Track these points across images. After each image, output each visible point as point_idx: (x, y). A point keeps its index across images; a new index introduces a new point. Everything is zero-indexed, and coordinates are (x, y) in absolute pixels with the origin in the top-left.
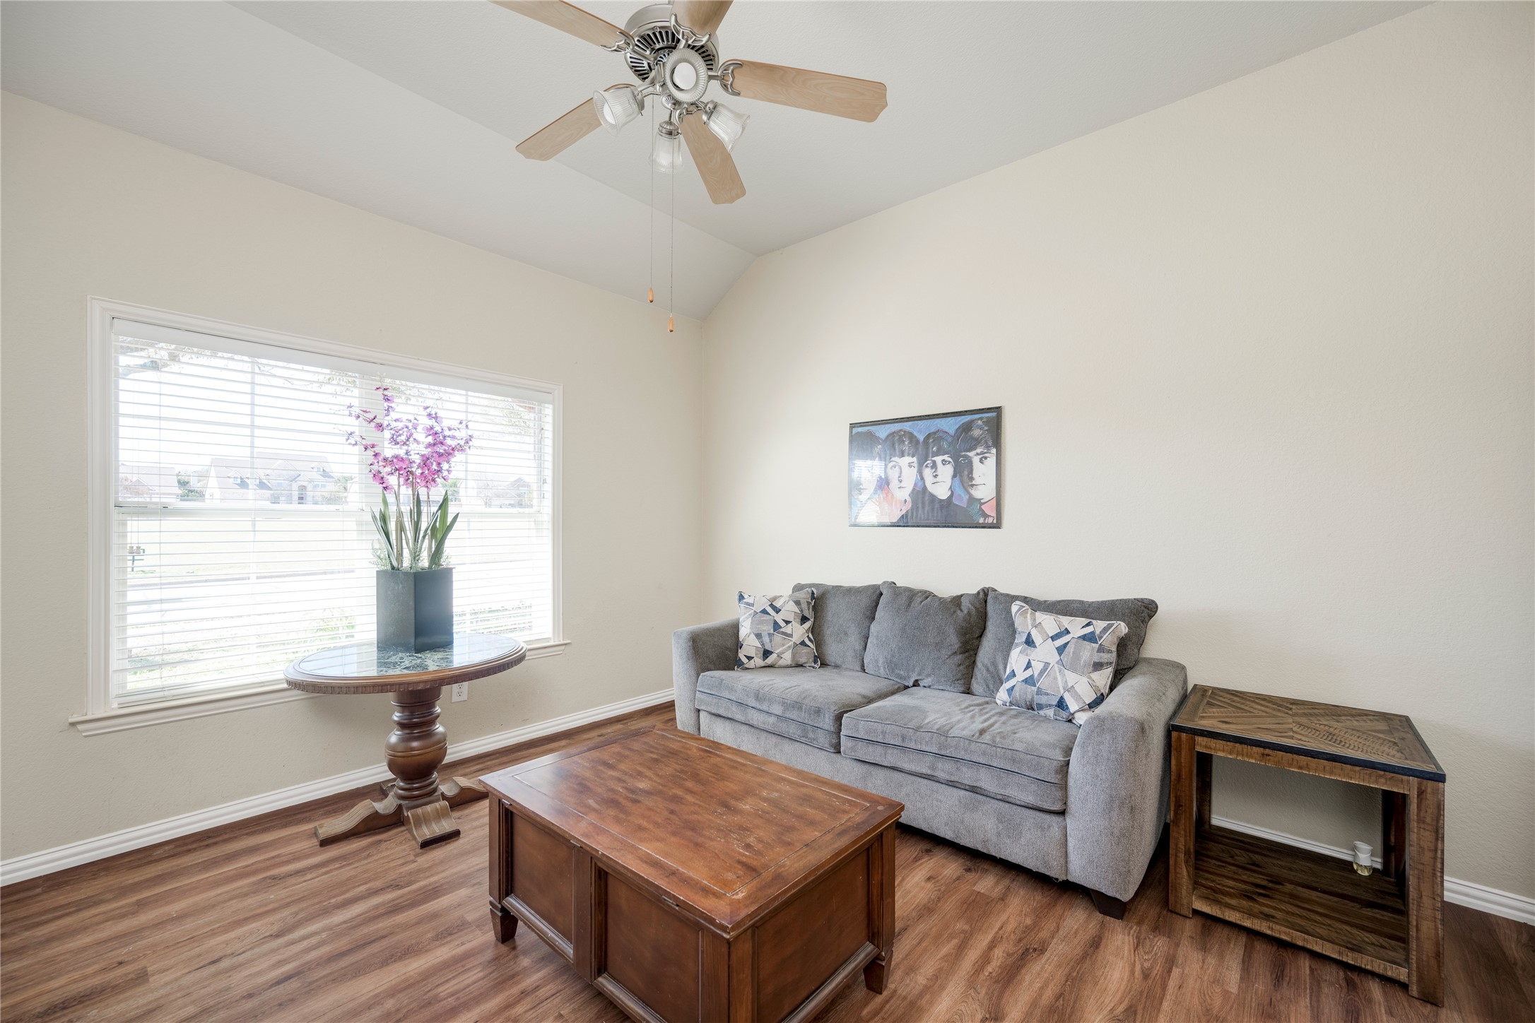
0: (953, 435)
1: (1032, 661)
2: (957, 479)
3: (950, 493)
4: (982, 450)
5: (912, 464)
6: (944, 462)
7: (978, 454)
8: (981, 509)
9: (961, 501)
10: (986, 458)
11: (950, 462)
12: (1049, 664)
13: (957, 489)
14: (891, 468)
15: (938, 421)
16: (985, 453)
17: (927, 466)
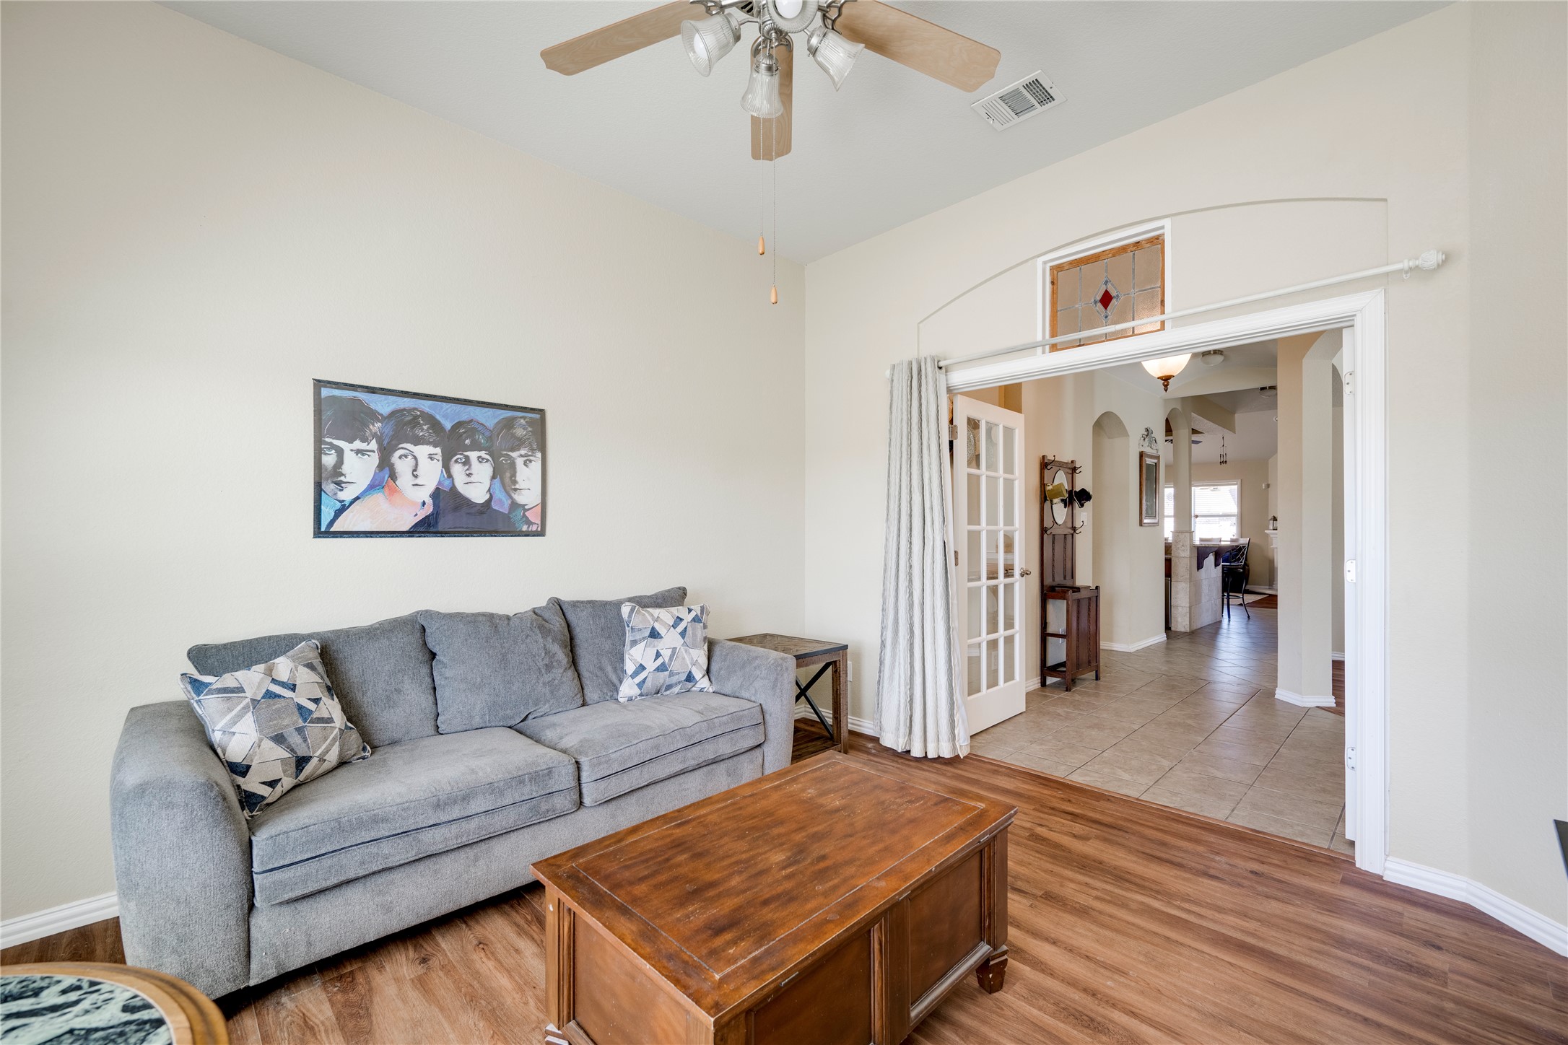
0: (492, 429)
1: (660, 651)
2: (497, 481)
3: (488, 496)
4: (526, 452)
5: (433, 456)
6: (480, 459)
7: (521, 456)
8: (524, 515)
9: (501, 505)
10: (531, 461)
11: (488, 460)
12: (676, 648)
13: (497, 492)
14: (400, 457)
15: (470, 408)
16: (529, 456)
17: (456, 461)
